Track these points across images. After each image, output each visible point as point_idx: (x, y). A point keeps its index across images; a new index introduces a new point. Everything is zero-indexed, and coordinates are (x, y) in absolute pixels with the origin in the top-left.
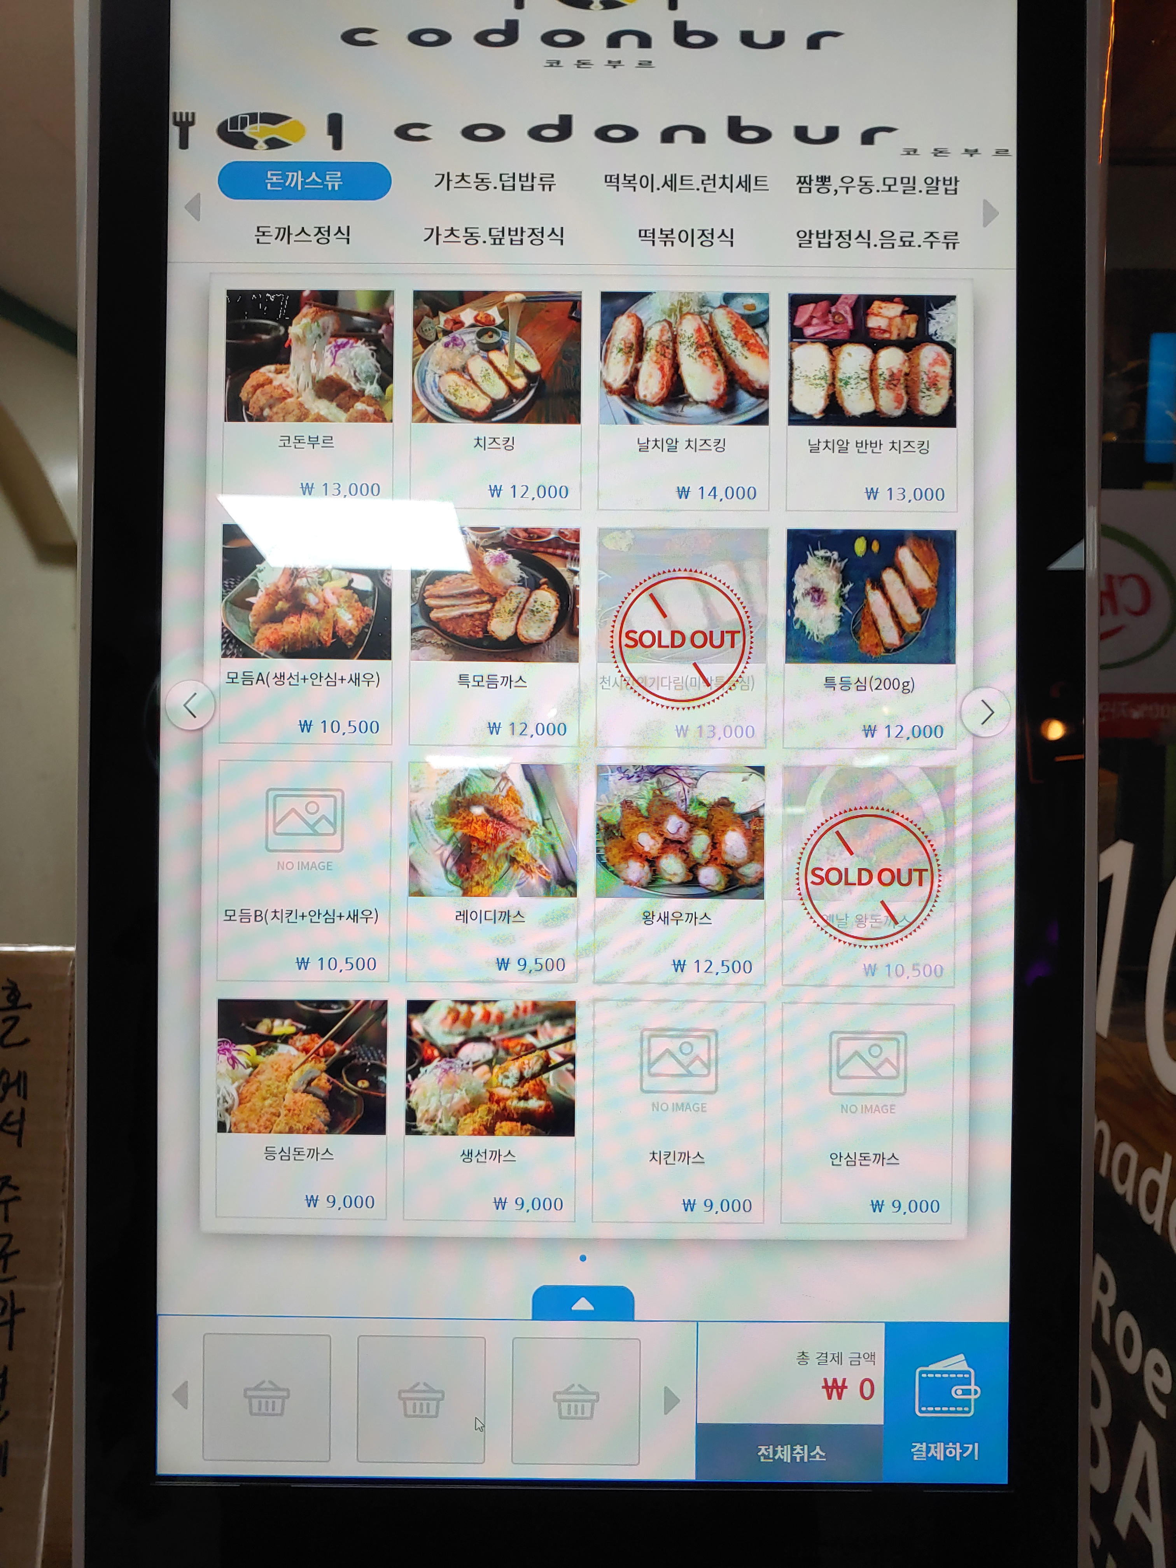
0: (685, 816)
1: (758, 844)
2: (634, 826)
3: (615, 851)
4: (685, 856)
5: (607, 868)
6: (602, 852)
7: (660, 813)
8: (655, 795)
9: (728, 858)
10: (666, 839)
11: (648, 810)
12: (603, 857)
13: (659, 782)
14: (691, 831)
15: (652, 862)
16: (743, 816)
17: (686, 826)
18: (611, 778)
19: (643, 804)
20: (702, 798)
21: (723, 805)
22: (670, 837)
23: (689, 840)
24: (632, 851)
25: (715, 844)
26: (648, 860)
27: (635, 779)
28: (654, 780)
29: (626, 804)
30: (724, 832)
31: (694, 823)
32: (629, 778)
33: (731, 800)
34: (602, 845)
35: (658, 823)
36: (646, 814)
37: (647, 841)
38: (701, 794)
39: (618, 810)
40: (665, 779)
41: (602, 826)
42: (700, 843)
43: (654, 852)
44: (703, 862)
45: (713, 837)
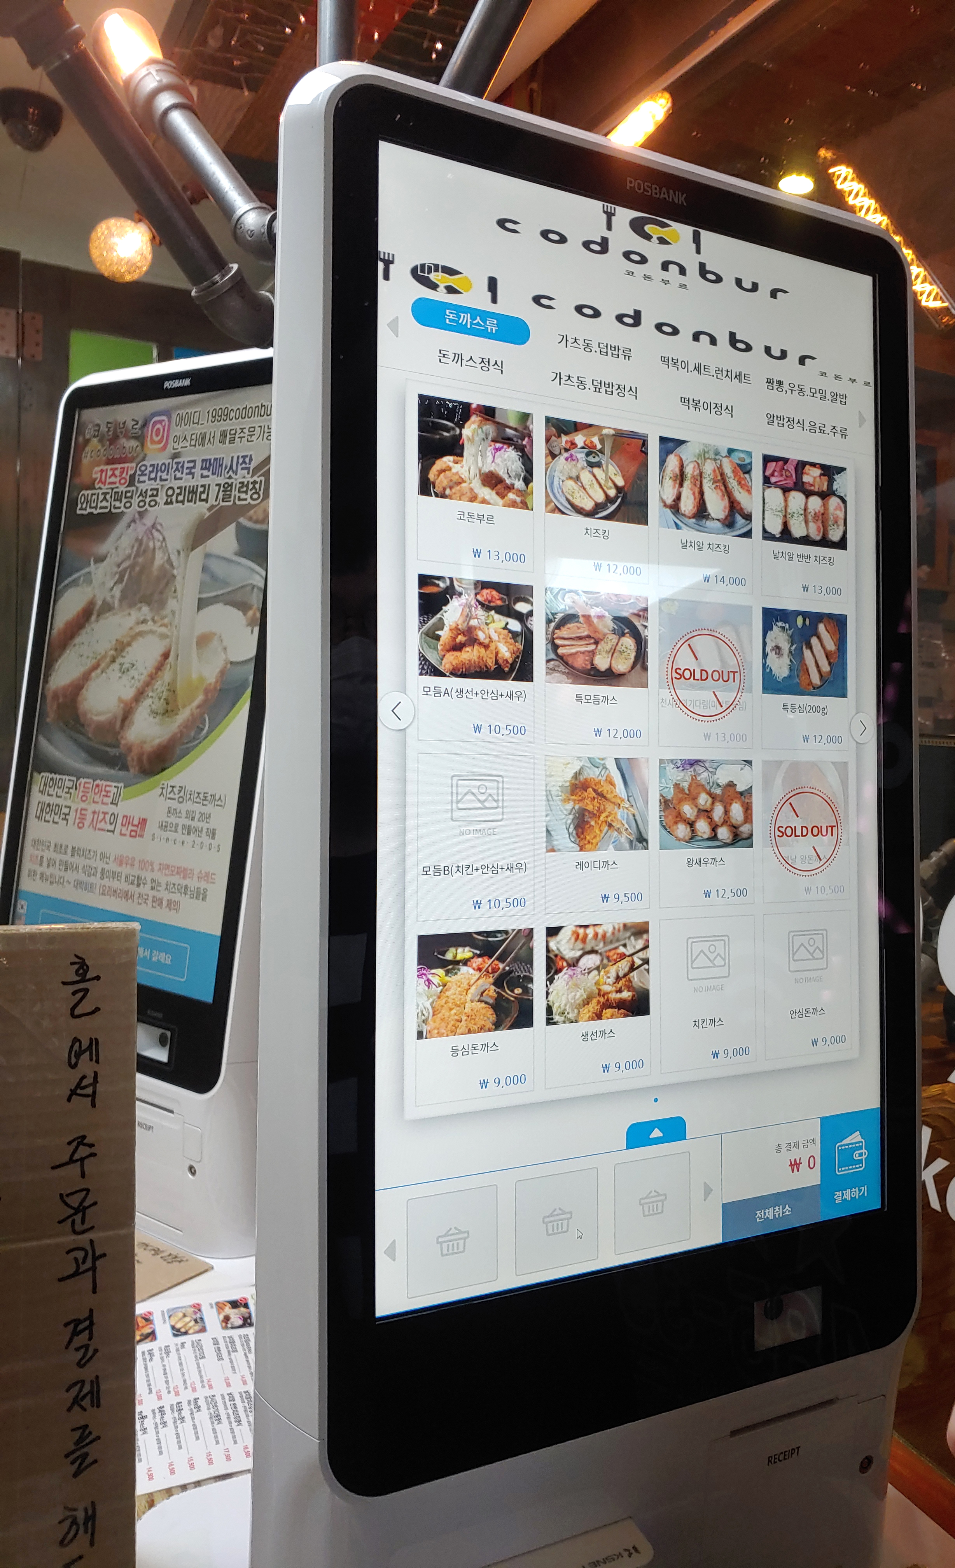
0: (710, 794)
1: (749, 812)
2: (680, 801)
3: (670, 817)
4: (710, 820)
5: (666, 829)
6: (663, 818)
7: (696, 791)
8: (692, 779)
9: (733, 821)
10: (699, 809)
11: (689, 790)
12: (664, 822)
13: (695, 770)
14: (713, 803)
15: (691, 825)
16: (741, 793)
17: (710, 800)
18: (667, 768)
19: (686, 785)
20: (719, 781)
21: (730, 786)
22: (701, 807)
23: (712, 810)
24: (679, 817)
25: (726, 812)
26: (689, 824)
27: (681, 768)
28: (692, 769)
29: (677, 785)
30: (731, 804)
31: (713, 797)
32: (678, 768)
33: (735, 783)
34: (663, 814)
35: (694, 799)
36: (687, 792)
37: (688, 810)
38: (718, 779)
39: (672, 789)
40: (697, 768)
41: (662, 801)
42: (718, 812)
43: (693, 818)
44: (719, 824)
45: (725, 807)
